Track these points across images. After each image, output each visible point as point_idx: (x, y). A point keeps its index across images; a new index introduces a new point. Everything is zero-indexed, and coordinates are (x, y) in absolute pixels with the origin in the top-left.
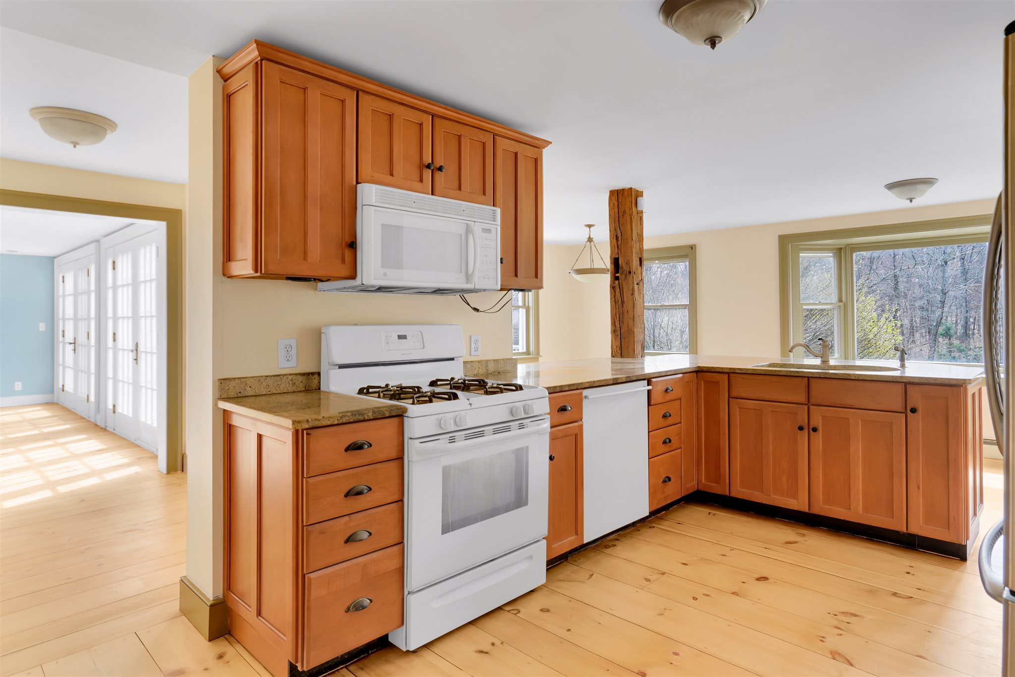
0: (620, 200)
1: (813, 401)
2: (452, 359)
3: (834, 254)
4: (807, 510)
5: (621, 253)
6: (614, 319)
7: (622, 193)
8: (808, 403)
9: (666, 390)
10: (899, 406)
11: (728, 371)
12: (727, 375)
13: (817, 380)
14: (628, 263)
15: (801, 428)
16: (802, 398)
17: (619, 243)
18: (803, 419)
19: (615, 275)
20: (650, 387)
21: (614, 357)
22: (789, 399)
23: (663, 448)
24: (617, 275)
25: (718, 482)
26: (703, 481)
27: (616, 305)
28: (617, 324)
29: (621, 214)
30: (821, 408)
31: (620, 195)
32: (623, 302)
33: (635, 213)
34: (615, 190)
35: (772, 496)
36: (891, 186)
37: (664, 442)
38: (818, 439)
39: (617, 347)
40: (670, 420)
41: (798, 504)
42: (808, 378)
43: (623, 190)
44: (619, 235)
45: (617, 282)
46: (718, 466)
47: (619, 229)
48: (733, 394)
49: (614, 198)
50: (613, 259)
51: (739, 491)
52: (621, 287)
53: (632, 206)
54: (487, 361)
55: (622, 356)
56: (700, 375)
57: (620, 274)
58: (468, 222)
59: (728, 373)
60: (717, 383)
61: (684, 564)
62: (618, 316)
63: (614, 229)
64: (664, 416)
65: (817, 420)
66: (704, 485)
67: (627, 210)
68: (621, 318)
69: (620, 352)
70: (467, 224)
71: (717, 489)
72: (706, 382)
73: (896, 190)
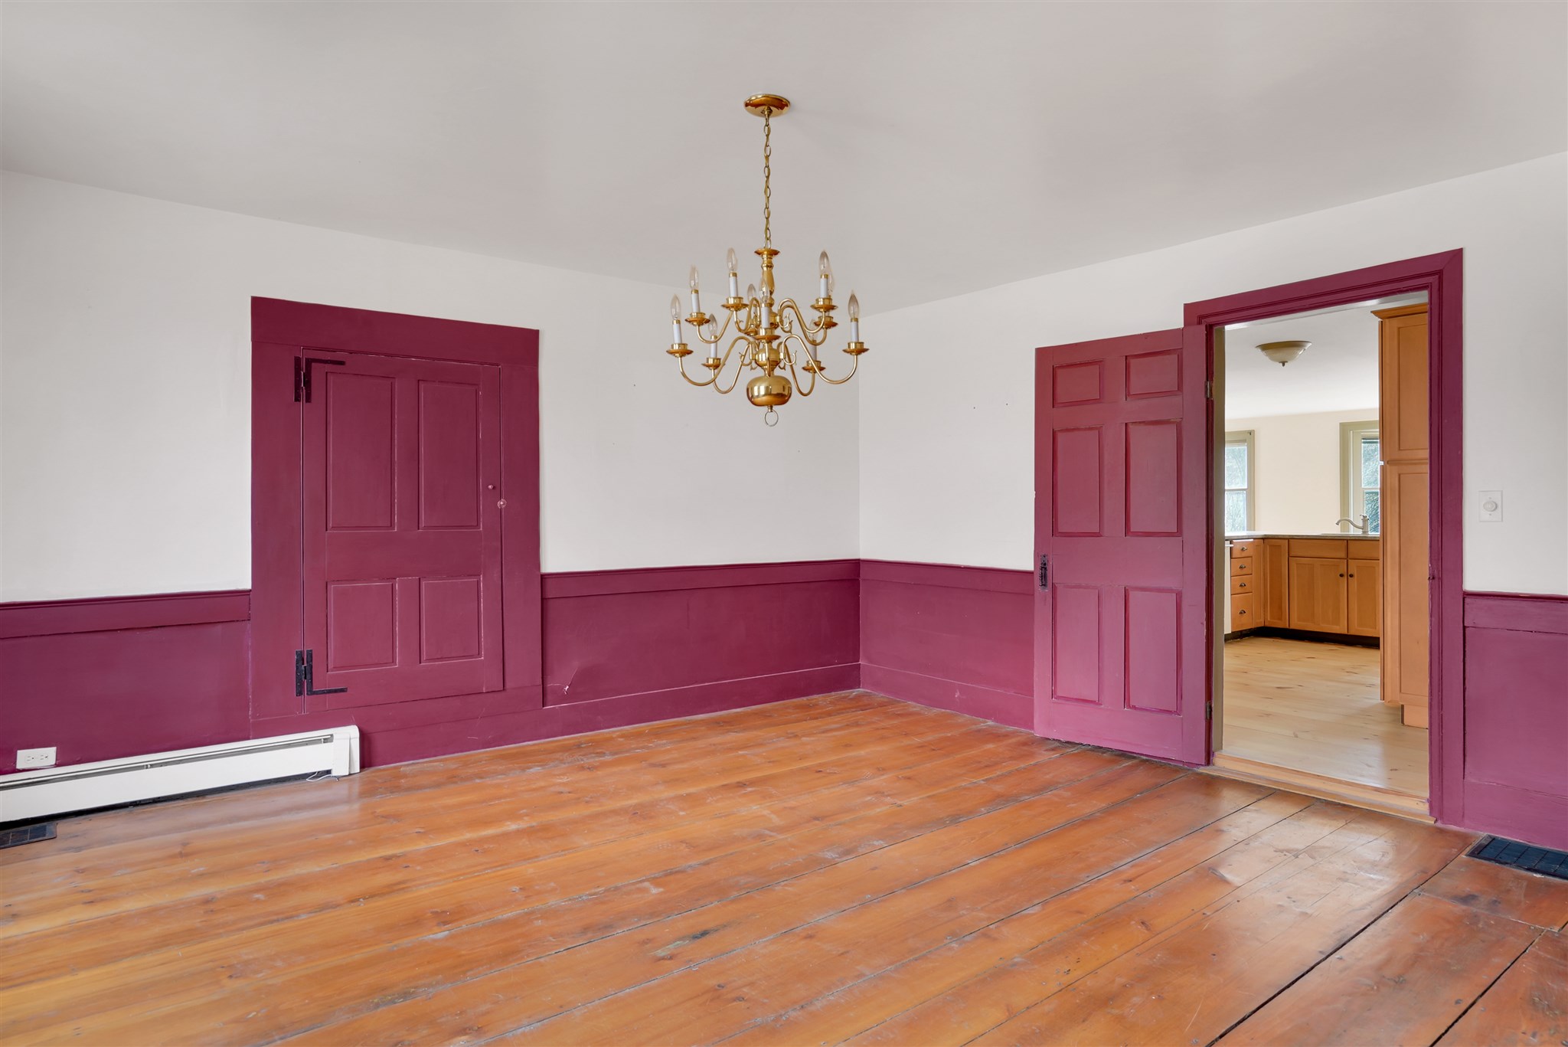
1: (1350, 556)
4: (1346, 632)
8: (1347, 558)
9: (1243, 549)
11: (1288, 537)
12: (1287, 541)
13: (1353, 542)
15: (1341, 575)
16: (1343, 555)
18: (1343, 570)
20: (1232, 545)
22: (1334, 556)
23: (1239, 590)
25: (1280, 619)
26: (1269, 619)
30: (1356, 561)
35: (1321, 625)
37: (1241, 586)
38: (1354, 582)
40: (1244, 571)
41: (1340, 629)
42: (1347, 540)
46: (1280, 607)
48: (1292, 554)
51: (1296, 624)
56: (1266, 541)
59: (1288, 539)
60: (1280, 546)
64: (1241, 567)
65: (1353, 570)
66: (1269, 622)
71: (1279, 624)
72: (1270, 546)
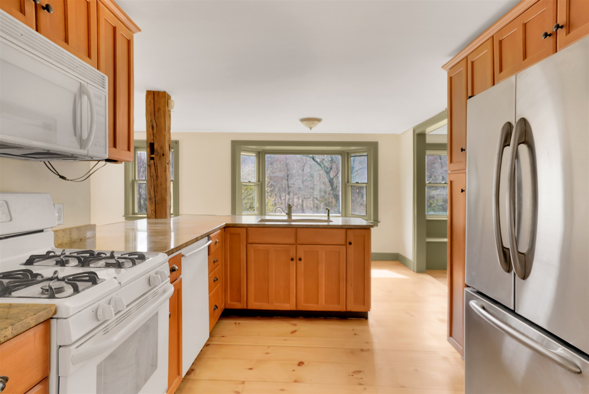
0: (156, 99)
1: (299, 242)
2: (42, 231)
3: (256, 154)
4: (295, 309)
5: (156, 139)
6: (149, 189)
7: (157, 93)
8: (296, 243)
9: (216, 243)
10: (343, 242)
11: (247, 226)
12: (245, 229)
13: (301, 229)
14: (162, 148)
15: (292, 260)
16: (292, 241)
17: (155, 132)
18: (292, 254)
19: (150, 156)
21: (149, 218)
22: (285, 241)
23: (214, 285)
24: (152, 156)
25: (239, 301)
27: (151, 178)
28: (152, 193)
29: (156, 110)
30: (304, 246)
31: (156, 95)
32: (157, 177)
33: (167, 111)
34: (151, 91)
35: (275, 304)
36: (303, 120)
37: (214, 281)
38: (301, 265)
39: (152, 211)
40: (216, 264)
41: (290, 306)
42: (296, 227)
43: (158, 92)
44: (155, 125)
45: (152, 161)
46: (239, 291)
47: (154, 121)
48: (250, 241)
49: (151, 97)
50: (149, 144)
51: (254, 305)
52: (156, 165)
53: (165, 105)
54: (70, 229)
55: (156, 217)
56: (227, 229)
57: (156, 155)
58: (82, 82)
59: (247, 228)
60: (239, 234)
61: (250, 369)
62: (153, 187)
63: (150, 120)
64: (214, 262)
65: (301, 254)
66: (230, 304)
67: (162, 108)
68: (155, 189)
69: (154, 214)
70: (81, 83)
71: (238, 306)
72: (231, 234)
73: (305, 122)
